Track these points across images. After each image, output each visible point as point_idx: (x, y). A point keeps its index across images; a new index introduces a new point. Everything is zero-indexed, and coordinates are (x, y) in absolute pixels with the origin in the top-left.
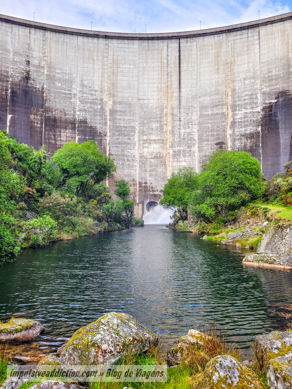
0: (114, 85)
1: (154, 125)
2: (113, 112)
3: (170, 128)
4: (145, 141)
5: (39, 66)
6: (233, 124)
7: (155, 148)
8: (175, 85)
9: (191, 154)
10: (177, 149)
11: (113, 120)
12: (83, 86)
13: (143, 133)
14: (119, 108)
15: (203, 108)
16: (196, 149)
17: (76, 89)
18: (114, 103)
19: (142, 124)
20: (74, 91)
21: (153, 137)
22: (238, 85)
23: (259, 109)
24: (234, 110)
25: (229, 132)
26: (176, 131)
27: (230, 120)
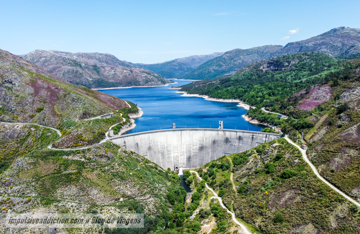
0: (167, 141)
1: (176, 149)
2: (167, 147)
3: (179, 149)
4: (174, 153)
5: (152, 140)
6: (193, 149)
7: (176, 154)
8: (180, 140)
9: (184, 155)
10: (181, 154)
11: (167, 149)
12: (160, 142)
13: (173, 151)
14: (168, 146)
15: (187, 145)
16: (185, 154)
17: (159, 143)
18: (167, 145)
19: (173, 149)
20: (158, 144)
21: (176, 152)
22: (194, 141)
23: (198, 147)
24: (193, 146)
25: (192, 151)
26: (181, 150)
27: (192, 148)
